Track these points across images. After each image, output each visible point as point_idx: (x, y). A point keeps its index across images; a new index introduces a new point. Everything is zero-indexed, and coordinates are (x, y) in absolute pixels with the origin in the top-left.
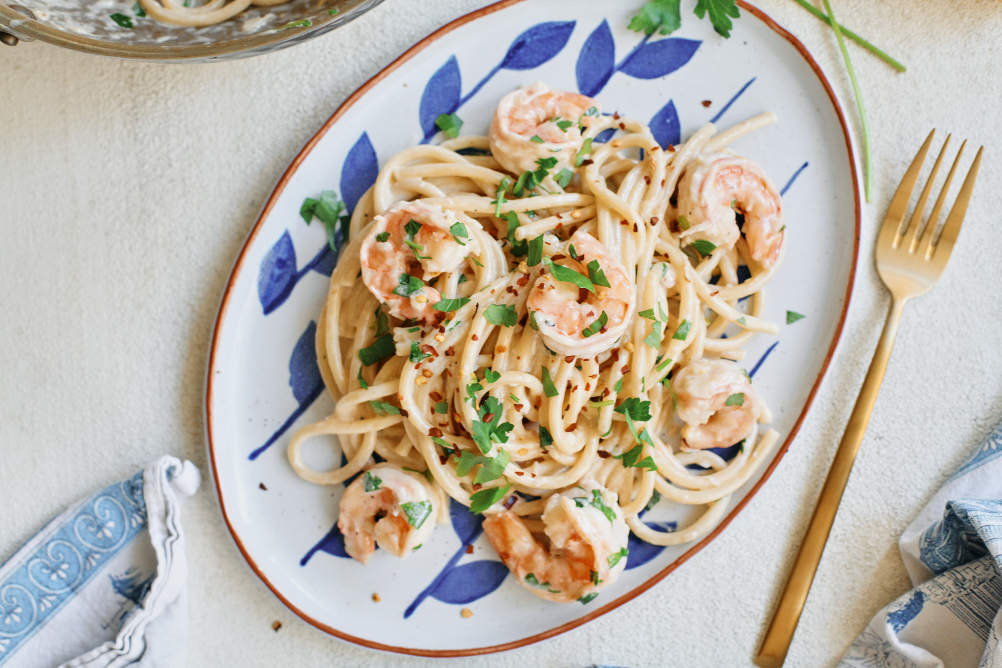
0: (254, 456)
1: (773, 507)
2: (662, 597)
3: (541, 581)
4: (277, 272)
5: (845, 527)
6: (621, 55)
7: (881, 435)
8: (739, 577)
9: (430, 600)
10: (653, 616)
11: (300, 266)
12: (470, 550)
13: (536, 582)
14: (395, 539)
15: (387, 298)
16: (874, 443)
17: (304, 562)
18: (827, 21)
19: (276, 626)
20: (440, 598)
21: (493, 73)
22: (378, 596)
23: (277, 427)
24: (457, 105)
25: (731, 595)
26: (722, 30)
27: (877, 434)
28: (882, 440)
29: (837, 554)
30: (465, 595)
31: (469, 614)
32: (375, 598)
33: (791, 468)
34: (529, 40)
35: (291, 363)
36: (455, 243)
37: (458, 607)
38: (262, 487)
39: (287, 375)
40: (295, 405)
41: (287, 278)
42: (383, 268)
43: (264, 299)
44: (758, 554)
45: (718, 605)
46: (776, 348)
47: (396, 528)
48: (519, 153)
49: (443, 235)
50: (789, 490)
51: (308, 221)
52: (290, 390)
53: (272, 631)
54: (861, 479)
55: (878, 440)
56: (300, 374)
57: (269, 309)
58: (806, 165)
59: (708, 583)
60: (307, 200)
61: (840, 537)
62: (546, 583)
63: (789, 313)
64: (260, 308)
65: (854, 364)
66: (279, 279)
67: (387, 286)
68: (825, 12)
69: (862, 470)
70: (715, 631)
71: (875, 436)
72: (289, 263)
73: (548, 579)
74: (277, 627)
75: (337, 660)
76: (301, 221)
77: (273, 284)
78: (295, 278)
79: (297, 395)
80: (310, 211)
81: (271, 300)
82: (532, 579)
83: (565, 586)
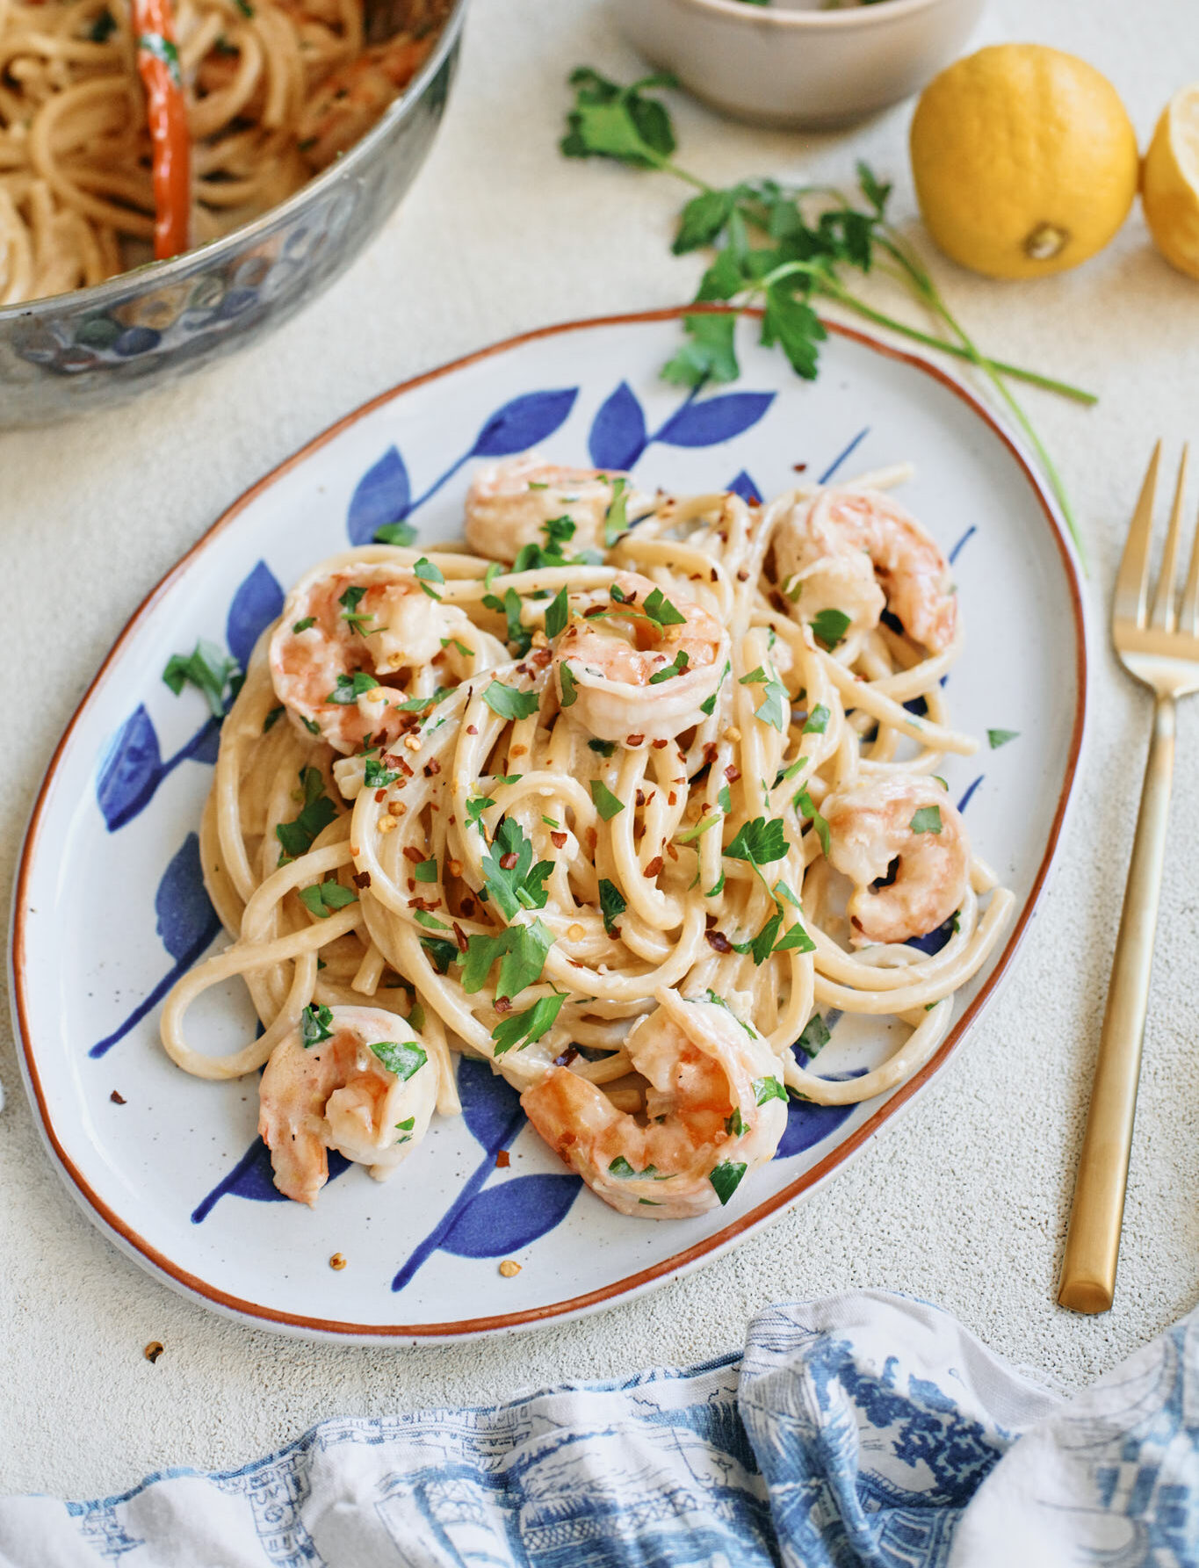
0: (99, 1050)
1: (1034, 1039)
2: (865, 1213)
3: (639, 1168)
4: (128, 766)
5: (1167, 1056)
6: (654, 423)
7: (1192, 904)
8: (998, 1162)
9: (439, 1258)
10: (856, 1249)
11: (166, 755)
12: (504, 1162)
13: (631, 1170)
14: (365, 1113)
15: (319, 711)
16: (1183, 917)
17: (199, 1216)
18: (966, 356)
19: (152, 1350)
20: (456, 1250)
21: (460, 464)
22: (341, 1259)
23: (139, 1002)
24: (405, 512)
25: (990, 1193)
26: (805, 370)
27: (1184, 903)
28: (1195, 912)
29: (1163, 1101)
30: (503, 1239)
31: (515, 1268)
32: (335, 1262)
33: (1049, 974)
34: (509, 418)
35: (159, 898)
36: (423, 596)
37: (492, 1262)
38: (116, 1098)
39: (153, 919)
40: (169, 963)
41: (145, 775)
42: (306, 669)
43: (107, 809)
44: (1023, 1120)
45: (970, 1213)
46: (982, 784)
47: (365, 1096)
48: (513, 516)
49: (403, 589)
50: (1054, 1009)
51: (177, 690)
52: (159, 941)
53: (146, 1362)
54: (1174, 976)
55: (1187, 912)
56: (175, 915)
57: (116, 823)
58: (972, 530)
59: (944, 1180)
60: (175, 657)
61: (1161, 1073)
62: (650, 1168)
63: (991, 733)
64: (101, 822)
65: (1119, 805)
66: (132, 777)
67: (316, 693)
68: (956, 342)
69: (1173, 962)
70: (975, 1259)
71: (1182, 907)
72: (147, 753)
73: (650, 1160)
74: (154, 1353)
75: (271, 1399)
76: (165, 691)
77: (122, 785)
78: (159, 774)
79: (171, 947)
80: (181, 674)
81: (118, 809)
82: (622, 1167)
83: (684, 1164)
